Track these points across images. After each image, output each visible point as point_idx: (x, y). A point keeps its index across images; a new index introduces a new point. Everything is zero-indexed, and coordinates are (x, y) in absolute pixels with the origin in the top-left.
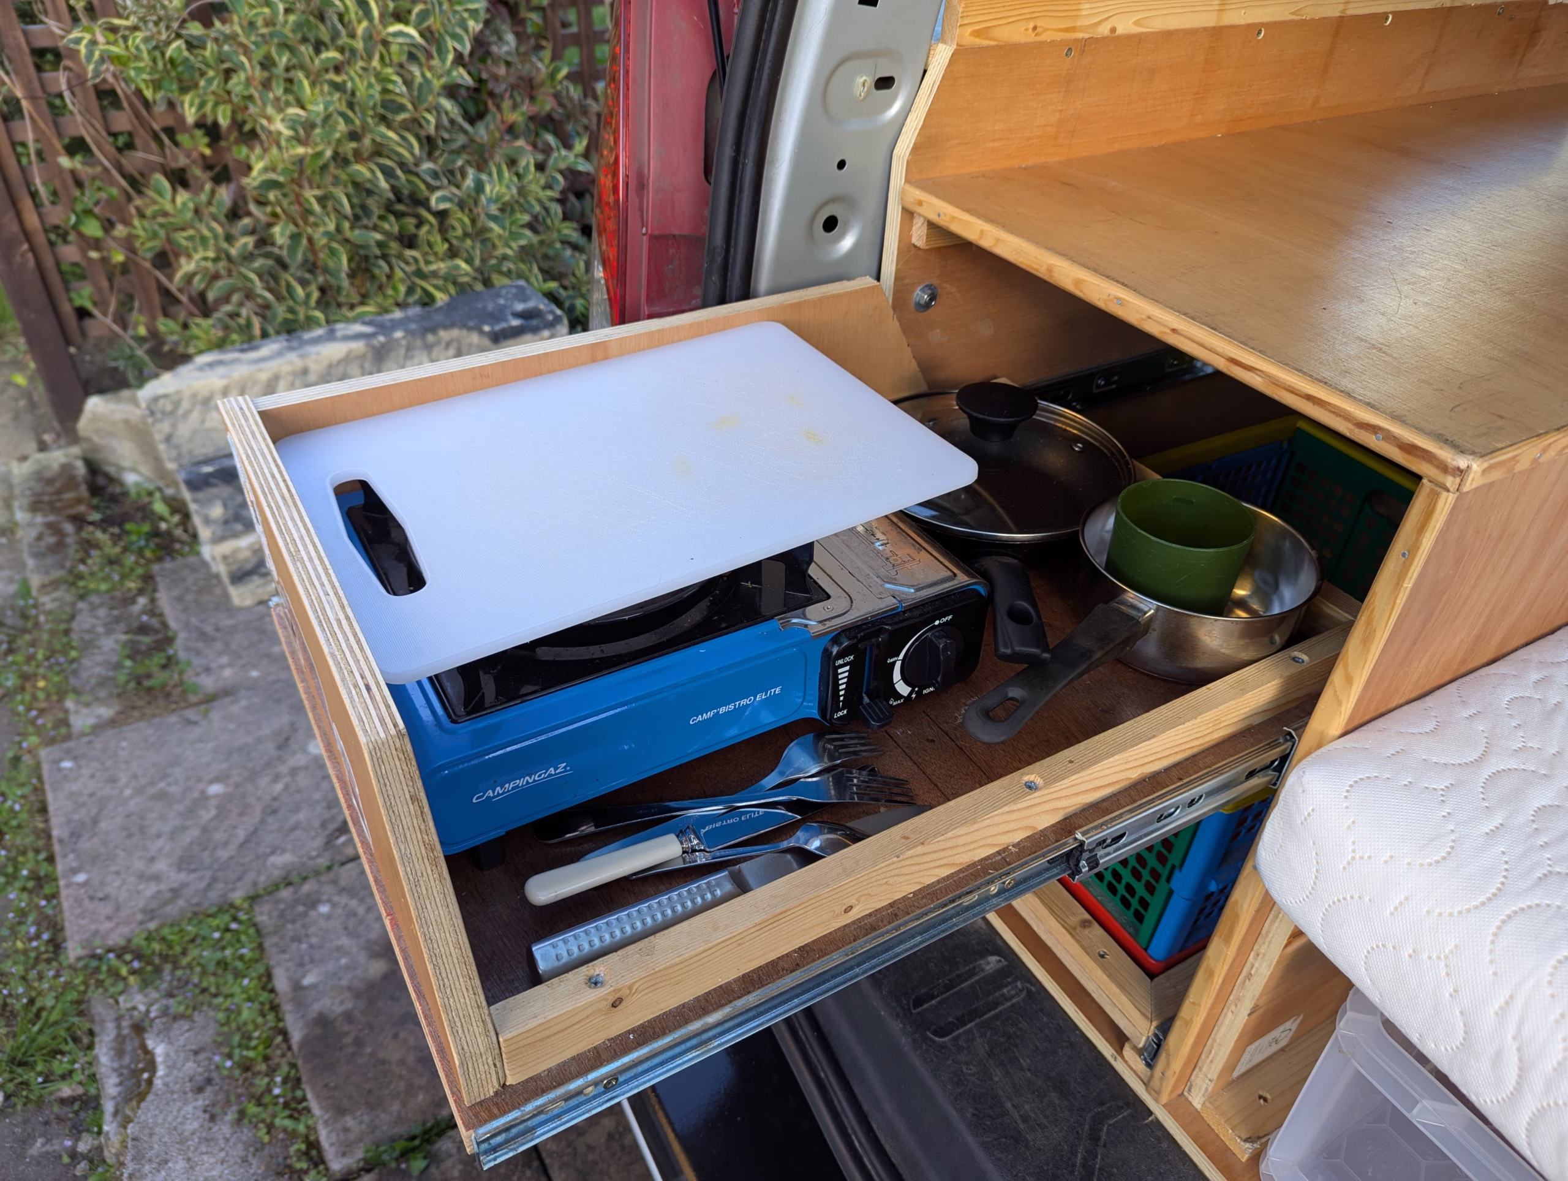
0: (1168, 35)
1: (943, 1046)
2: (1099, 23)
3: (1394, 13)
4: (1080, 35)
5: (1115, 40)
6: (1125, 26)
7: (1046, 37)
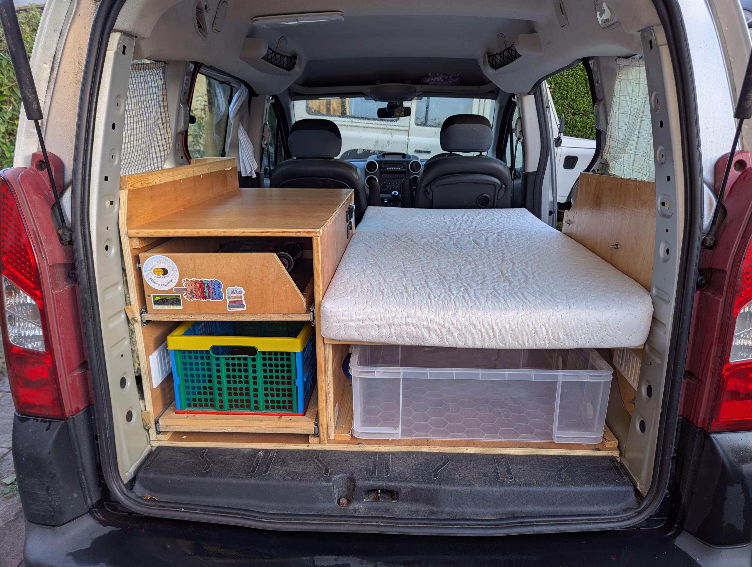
0: (166, 183)
1: (269, 474)
2: (153, 181)
3: (203, 175)
4: (150, 185)
5: (157, 186)
6: (158, 182)
7: (145, 186)
